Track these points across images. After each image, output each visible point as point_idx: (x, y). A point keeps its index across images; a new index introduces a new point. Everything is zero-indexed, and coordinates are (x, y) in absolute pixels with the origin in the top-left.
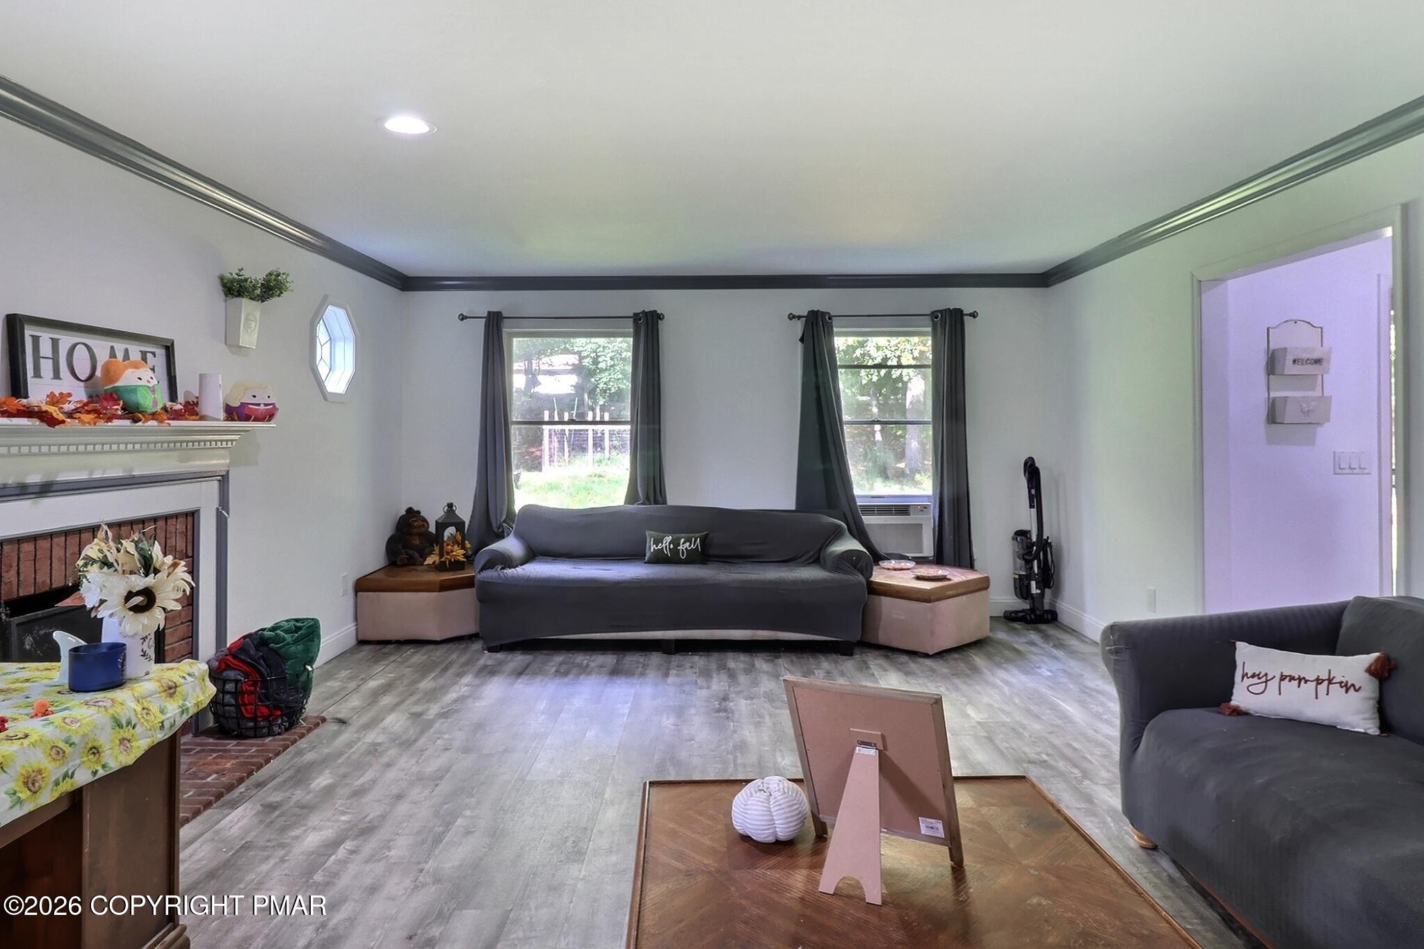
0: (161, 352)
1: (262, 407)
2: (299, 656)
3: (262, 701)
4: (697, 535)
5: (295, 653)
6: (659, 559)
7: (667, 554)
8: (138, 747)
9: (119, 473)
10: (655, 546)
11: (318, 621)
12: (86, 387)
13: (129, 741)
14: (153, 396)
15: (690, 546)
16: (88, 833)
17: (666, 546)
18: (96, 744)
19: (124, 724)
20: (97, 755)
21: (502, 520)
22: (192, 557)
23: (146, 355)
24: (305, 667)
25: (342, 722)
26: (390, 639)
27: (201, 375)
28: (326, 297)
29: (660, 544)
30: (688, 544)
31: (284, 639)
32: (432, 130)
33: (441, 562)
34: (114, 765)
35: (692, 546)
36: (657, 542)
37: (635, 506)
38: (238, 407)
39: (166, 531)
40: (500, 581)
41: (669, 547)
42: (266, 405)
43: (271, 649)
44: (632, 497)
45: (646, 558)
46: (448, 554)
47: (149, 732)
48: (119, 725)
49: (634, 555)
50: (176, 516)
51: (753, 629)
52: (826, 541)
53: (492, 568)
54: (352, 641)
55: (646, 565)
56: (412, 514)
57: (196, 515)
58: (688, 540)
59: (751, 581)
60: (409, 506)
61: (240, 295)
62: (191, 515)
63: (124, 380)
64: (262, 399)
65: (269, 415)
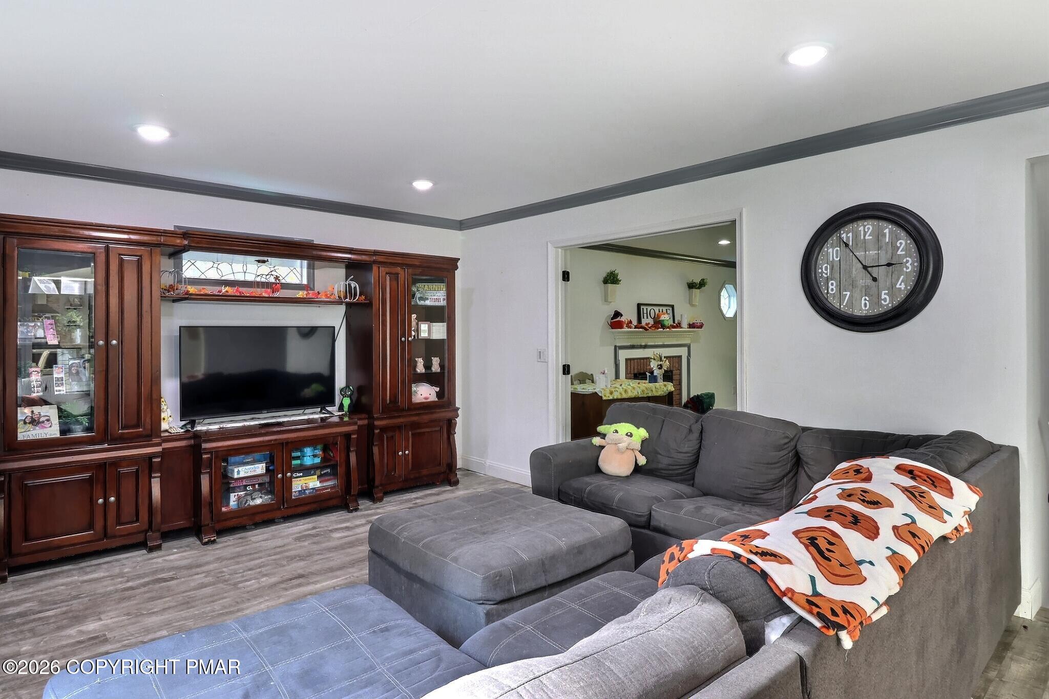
0: (671, 309)
11: (714, 394)
12: (653, 320)
14: (668, 322)
22: (681, 369)
23: (667, 310)
27: (681, 315)
38: (692, 324)
39: (674, 360)
42: (700, 323)
50: (677, 357)
57: (682, 357)
61: (692, 288)
62: (680, 357)
63: (662, 318)
64: (698, 321)
65: (701, 326)
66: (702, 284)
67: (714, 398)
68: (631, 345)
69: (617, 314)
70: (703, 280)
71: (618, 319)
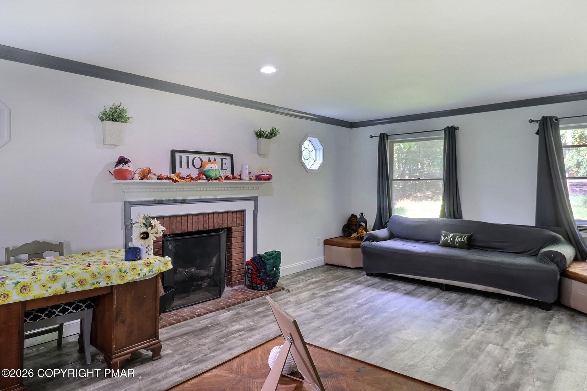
0: (229, 158)
1: (265, 175)
2: (270, 264)
3: (258, 278)
4: (467, 235)
5: (269, 263)
6: (445, 245)
7: (449, 243)
8: (126, 279)
9: (211, 197)
10: (444, 238)
11: (280, 253)
12: (198, 170)
13: (123, 277)
14: (215, 173)
15: (461, 240)
16: (115, 302)
17: (449, 239)
18: (109, 276)
19: (123, 271)
20: (109, 279)
21: (386, 221)
22: (244, 226)
23: (222, 160)
24: (273, 269)
25: (289, 291)
26: (336, 264)
27: (242, 165)
28: (307, 134)
29: (446, 237)
30: (460, 239)
31: (266, 257)
32: (277, 70)
33: (357, 236)
34: (115, 283)
35: (462, 240)
36: (445, 237)
37: (444, 219)
38: (258, 176)
39: (232, 217)
40: (369, 246)
41: (450, 239)
42: (267, 175)
43: (262, 260)
44: (443, 215)
45: (440, 243)
46: (360, 233)
47: (132, 275)
48: (121, 272)
49: (435, 241)
50: (237, 212)
51: (486, 286)
52: (545, 244)
53: (369, 240)
54: (322, 263)
55: (440, 246)
56: (353, 216)
57: (245, 212)
58: (461, 237)
59: (485, 261)
60: (352, 213)
61: (260, 137)
62: (243, 212)
63: (208, 167)
64: (265, 173)
65: (269, 178)
66: (273, 134)
67: (280, 258)
68: (155, 201)
69: (122, 161)
70: (273, 130)
71: (126, 167)
